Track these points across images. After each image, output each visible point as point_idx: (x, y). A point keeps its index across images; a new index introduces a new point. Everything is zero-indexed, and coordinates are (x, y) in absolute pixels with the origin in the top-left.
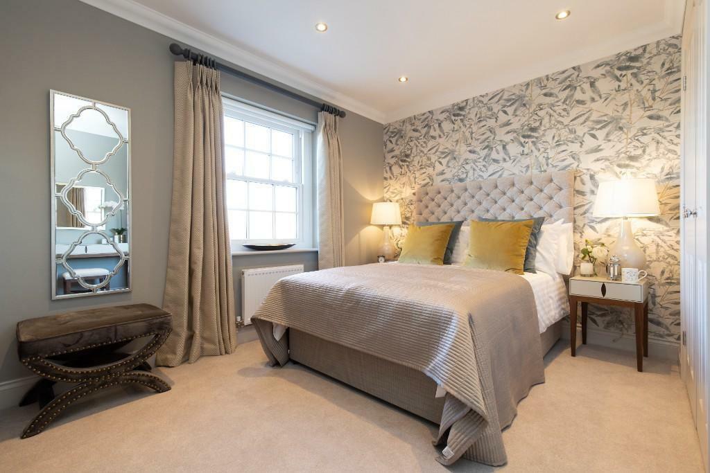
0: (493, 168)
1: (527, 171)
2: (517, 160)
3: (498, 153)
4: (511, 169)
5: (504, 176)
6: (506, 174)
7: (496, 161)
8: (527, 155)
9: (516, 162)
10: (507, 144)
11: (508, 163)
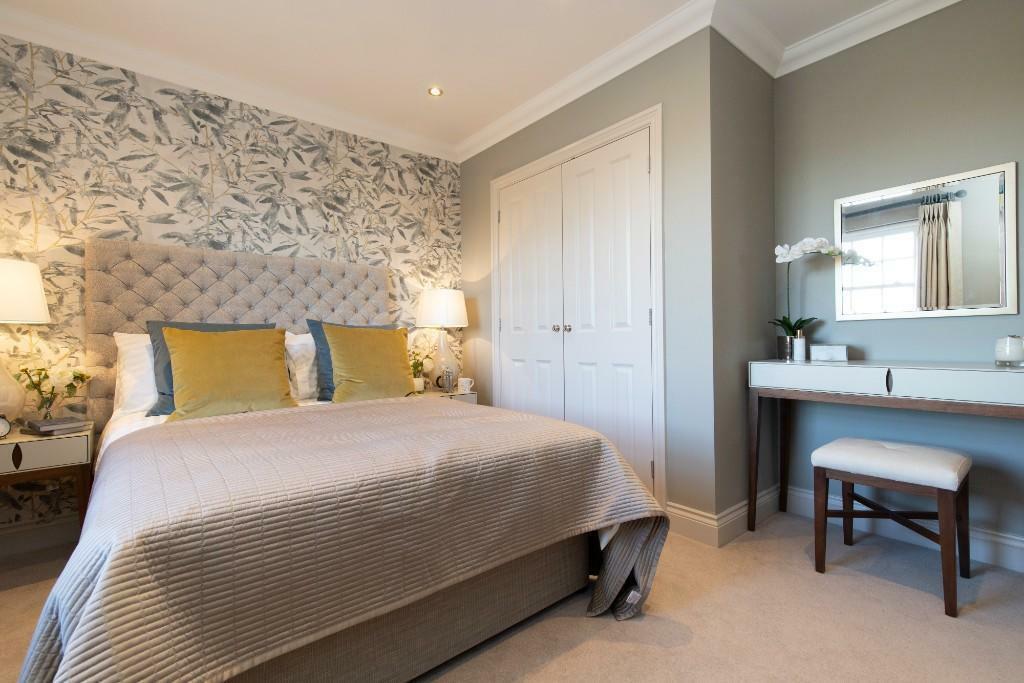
0: (279, 238)
1: (332, 256)
2: (318, 237)
3: (289, 218)
4: (309, 248)
5: (298, 255)
6: (301, 254)
7: (284, 228)
8: (332, 233)
9: (317, 238)
10: (303, 207)
11: (304, 238)
